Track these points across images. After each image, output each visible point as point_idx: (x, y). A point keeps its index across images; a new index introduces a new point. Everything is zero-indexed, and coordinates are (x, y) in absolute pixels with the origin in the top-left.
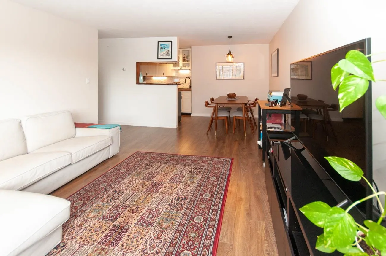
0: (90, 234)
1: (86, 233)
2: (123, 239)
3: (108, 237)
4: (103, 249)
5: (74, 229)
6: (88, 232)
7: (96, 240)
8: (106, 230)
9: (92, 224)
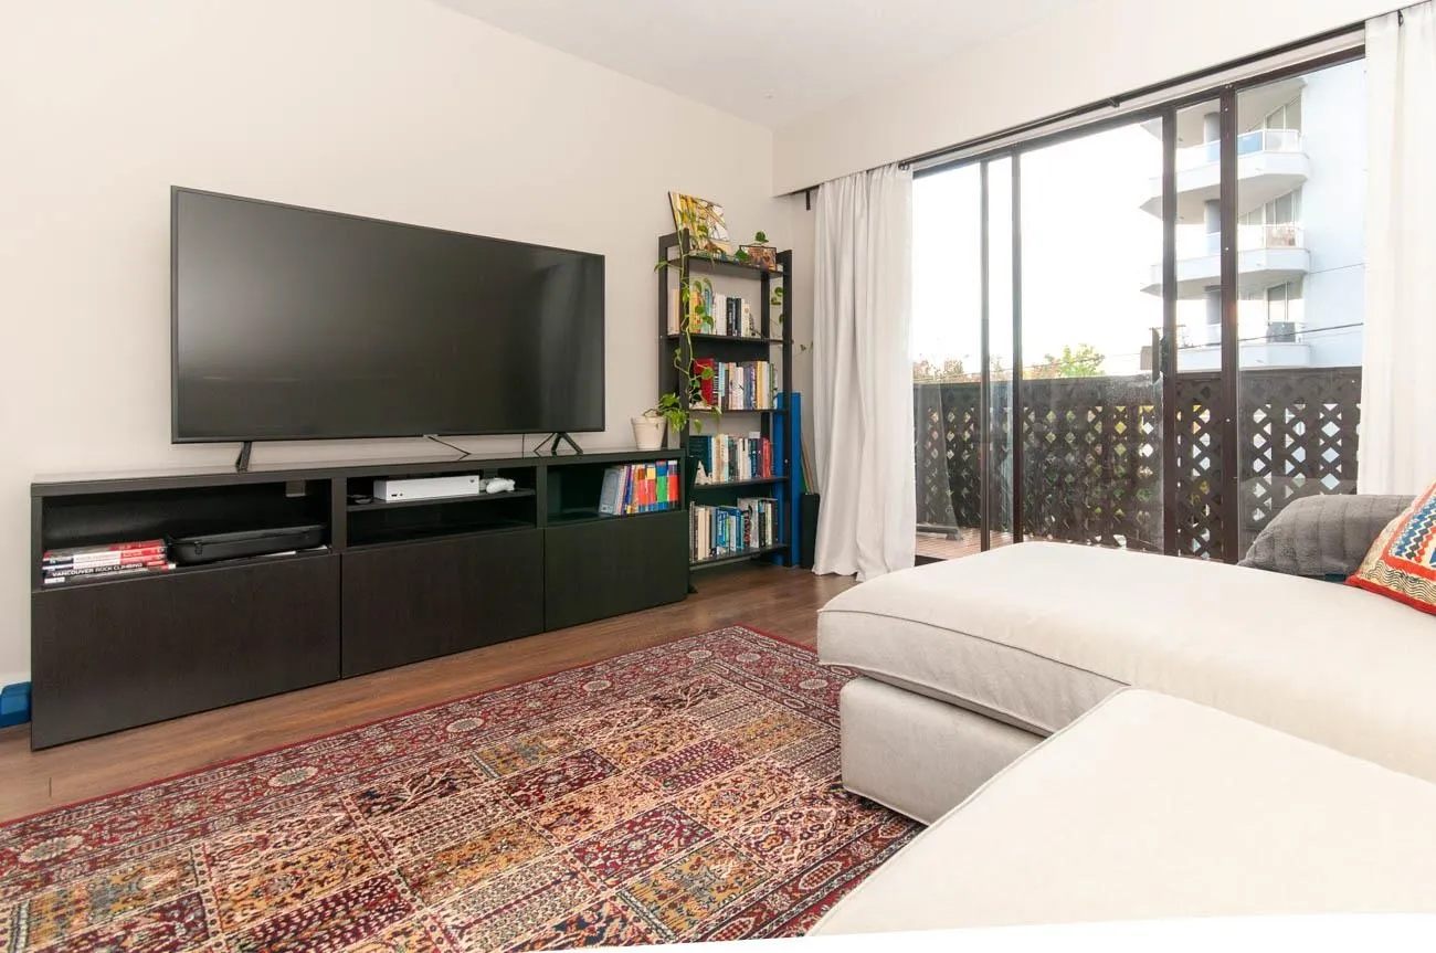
0: (758, 792)
1: (769, 800)
2: (682, 748)
3: (715, 766)
4: (739, 745)
5: (804, 830)
6: (761, 801)
7: (746, 771)
8: (708, 788)
9: (741, 825)
